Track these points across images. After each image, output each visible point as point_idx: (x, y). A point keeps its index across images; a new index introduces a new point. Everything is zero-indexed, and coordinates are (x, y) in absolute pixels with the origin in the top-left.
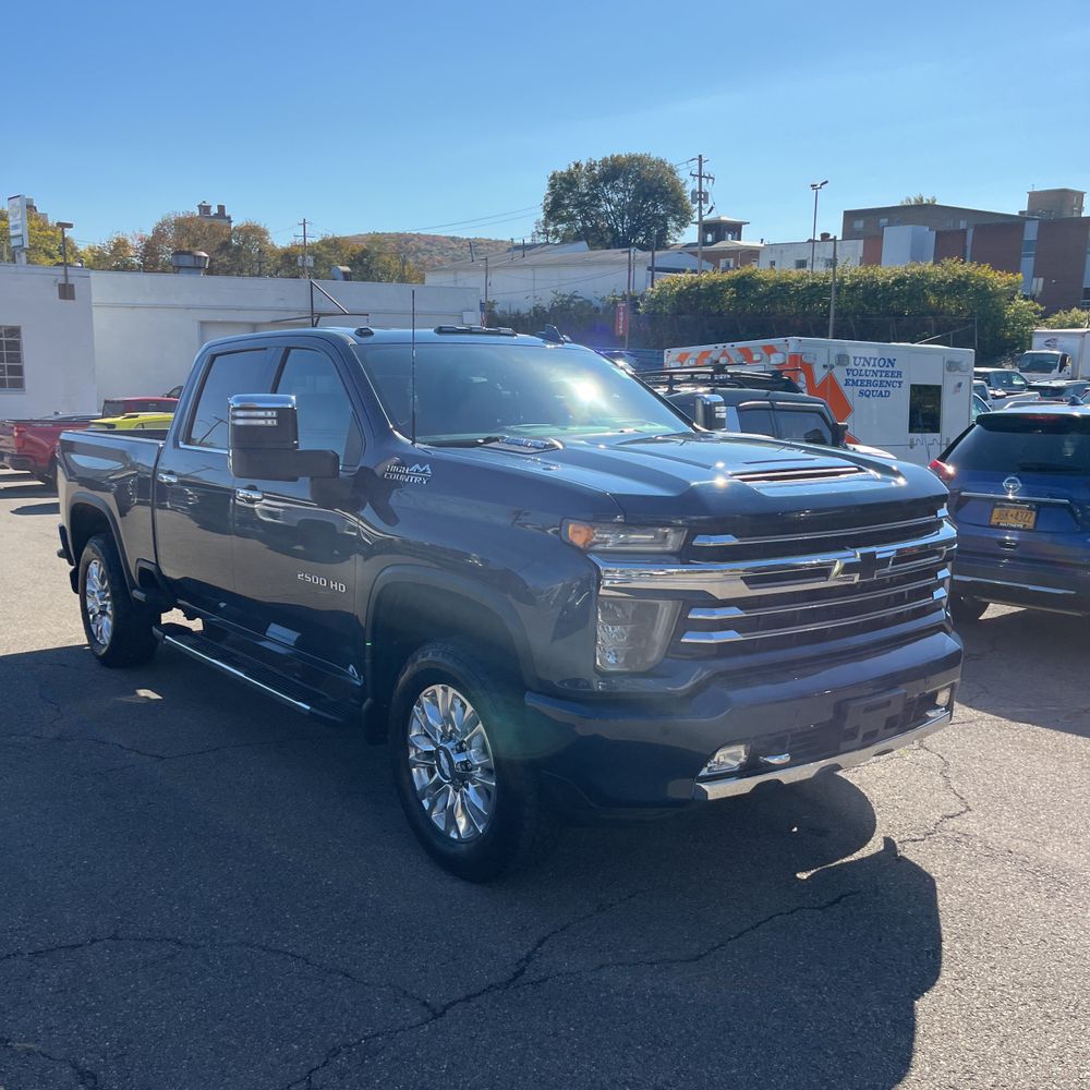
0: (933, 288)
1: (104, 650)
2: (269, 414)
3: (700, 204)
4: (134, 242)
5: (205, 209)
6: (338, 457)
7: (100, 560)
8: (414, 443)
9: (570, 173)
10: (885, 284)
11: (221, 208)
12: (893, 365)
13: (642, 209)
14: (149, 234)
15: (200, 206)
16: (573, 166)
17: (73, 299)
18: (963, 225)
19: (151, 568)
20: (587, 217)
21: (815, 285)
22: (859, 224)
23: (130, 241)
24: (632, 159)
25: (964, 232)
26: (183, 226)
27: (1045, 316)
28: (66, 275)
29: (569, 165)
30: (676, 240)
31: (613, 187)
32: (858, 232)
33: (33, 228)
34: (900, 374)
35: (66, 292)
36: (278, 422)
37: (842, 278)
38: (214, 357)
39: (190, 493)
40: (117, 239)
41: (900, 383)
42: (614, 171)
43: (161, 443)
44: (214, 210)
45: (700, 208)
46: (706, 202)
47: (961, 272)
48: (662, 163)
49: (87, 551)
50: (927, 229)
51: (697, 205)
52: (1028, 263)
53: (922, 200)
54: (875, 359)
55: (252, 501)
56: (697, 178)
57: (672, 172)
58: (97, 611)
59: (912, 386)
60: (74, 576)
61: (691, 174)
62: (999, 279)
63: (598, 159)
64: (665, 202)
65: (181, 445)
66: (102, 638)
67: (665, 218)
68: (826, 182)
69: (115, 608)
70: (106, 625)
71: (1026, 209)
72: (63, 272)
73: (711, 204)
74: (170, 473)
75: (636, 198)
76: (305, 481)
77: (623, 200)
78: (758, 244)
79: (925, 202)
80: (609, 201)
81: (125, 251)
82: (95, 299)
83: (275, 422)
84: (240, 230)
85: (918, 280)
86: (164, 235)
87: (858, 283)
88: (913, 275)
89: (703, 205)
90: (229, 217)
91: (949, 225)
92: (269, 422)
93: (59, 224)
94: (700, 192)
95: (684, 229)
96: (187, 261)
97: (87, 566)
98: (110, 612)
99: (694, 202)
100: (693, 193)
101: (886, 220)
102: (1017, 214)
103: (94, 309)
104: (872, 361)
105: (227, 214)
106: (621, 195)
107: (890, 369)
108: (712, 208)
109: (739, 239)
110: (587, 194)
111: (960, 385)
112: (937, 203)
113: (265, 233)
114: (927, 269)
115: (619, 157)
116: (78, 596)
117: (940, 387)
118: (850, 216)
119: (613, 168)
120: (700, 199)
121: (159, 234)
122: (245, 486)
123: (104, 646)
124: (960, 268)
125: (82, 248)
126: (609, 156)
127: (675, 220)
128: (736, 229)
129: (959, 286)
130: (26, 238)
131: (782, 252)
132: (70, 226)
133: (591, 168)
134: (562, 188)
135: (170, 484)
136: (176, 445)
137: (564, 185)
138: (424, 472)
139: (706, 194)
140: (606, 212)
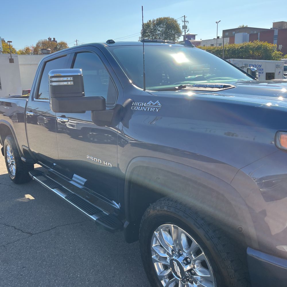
0: (251, 49)
1: (14, 178)
2: (69, 79)
3: (185, 29)
4: (31, 48)
5: (50, 39)
6: (105, 99)
7: (10, 145)
8: (145, 90)
9: (148, 23)
10: (238, 49)
11: (54, 39)
12: (261, 67)
13: (168, 32)
14: (35, 46)
15: (48, 38)
16: (149, 21)
17: (14, 63)
18: (255, 32)
19: (27, 149)
20: (153, 35)
21: (218, 50)
22: (227, 34)
23: (30, 48)
24: (165, 18)
25: (257, 34)
26: (44, 43)
27: (283, 55)
28: (11, 56)
29: (148, 21)
30: (177, 40)
31: (160, 27)
32: (227, 36)
33: (4, 46)
34: (263, 69)
35: (11, 61)
36: (74, 83)
37: (225, 48)
38: (46, 63)
39: (45, 119)
40: (27, 48)
41: (263, 72)
42: (160, 22)
43: (27, 99)
44: (52, 39)
45: (185, 30)
46: (187, 29)
47: (259, 44)
48: (173, 19)
49: (6, 141)
50: (247, 33)
51: (184, 30)
52: (276, 41)
53: (244, 26)
54: (256, 65)
55: (64, 122)
56: (184, 22)
57: (176, 21)
58: (11, 164)
59: (267, 73)
60: (2, 149)
61: (182, 21)
62: (269, 46)
63: (155, 19)
64: (174, 30)
65: (35, 99)
66: (13, 173)
67: (174, 35)
68: (220, 21)
69: (16, 163)
70: (14, 168)
71: (272, 27)
72: (10, 55)
73: (188, 29)
74: (31, 111)
75: (166, 29)
76: (89, 113)
77: (163, 30)
78: (200, 40)
79: (244, 27)
80: (159, 31)
81: (29, 51)
82: (20, 63)
83: (72, 83)
84: (59, 44)
85: (247, 47)
86: (39, 46)
87: (230, 49)
88: (245, 46)
89: (186, 30)
90: (56, 41)
91: (252, 32)
92: (69, 83)
93: (8, 42)
94: (185, 26)
95: (180, 37)
96: (45, 51)
97: (6, 147)
98: (14, 164)
99: (183, 29)
100: (183, 26)
101: (234, 32)
102: (270, 29)
103: (19, 66)
104: (255, 66)
105: (56, 40)
106: (162, 29)
107: (260, 68)
108: (188, 30)
109: (195, 39)
110: (153, 29)
111: (280, 72)
112: (248, 27)
113: (66, 44)
114: (250, 44)
115: (161, 18)
116: (4, 157)
117: (274, 73)
118: (224, 32)
119: (160, 21)
120: (185, 28)
121: (38, 46)
122: (61, 116)
123: (14, 176)
124: (258, 43)
125: (17, 51)
126: (158, 18)
127: (177, 35)
128: (194, 36)
129: (259, 48)
130: (2, 48)
131: (207, 42)
132: (11, 42)
133: (154, 21)
134: (146, 28)
135: (31, 116)
136: (33, 100)
137: (146, 27)
138: (156, 105)
139: (187, 26)
140: (158, 33)
